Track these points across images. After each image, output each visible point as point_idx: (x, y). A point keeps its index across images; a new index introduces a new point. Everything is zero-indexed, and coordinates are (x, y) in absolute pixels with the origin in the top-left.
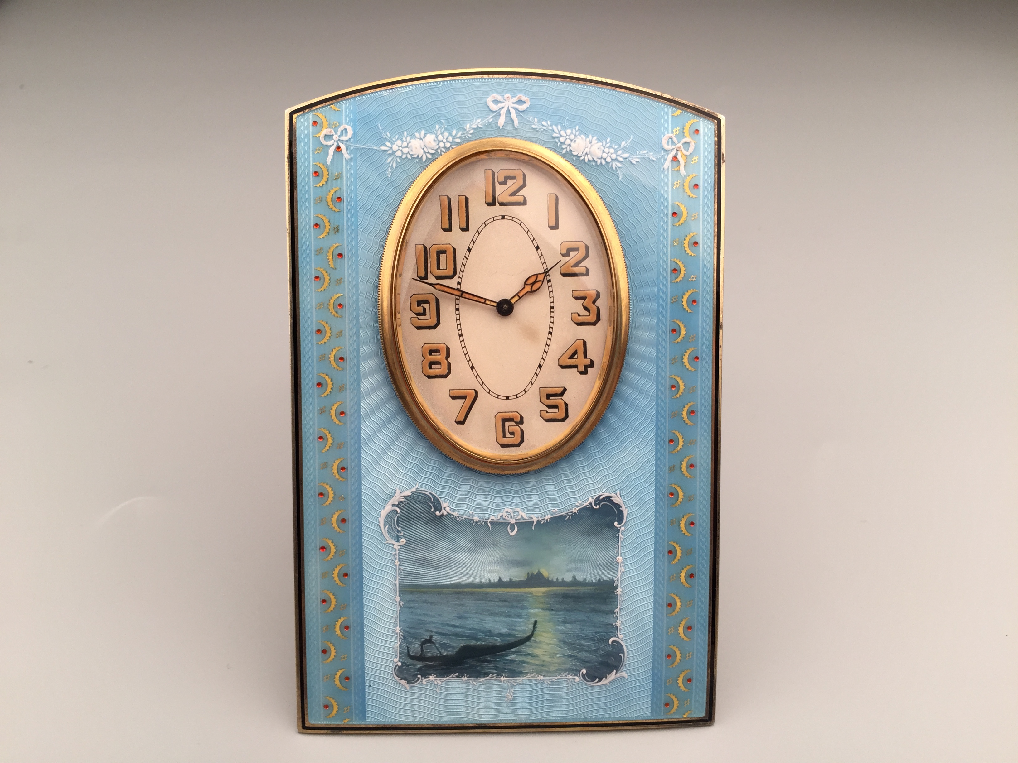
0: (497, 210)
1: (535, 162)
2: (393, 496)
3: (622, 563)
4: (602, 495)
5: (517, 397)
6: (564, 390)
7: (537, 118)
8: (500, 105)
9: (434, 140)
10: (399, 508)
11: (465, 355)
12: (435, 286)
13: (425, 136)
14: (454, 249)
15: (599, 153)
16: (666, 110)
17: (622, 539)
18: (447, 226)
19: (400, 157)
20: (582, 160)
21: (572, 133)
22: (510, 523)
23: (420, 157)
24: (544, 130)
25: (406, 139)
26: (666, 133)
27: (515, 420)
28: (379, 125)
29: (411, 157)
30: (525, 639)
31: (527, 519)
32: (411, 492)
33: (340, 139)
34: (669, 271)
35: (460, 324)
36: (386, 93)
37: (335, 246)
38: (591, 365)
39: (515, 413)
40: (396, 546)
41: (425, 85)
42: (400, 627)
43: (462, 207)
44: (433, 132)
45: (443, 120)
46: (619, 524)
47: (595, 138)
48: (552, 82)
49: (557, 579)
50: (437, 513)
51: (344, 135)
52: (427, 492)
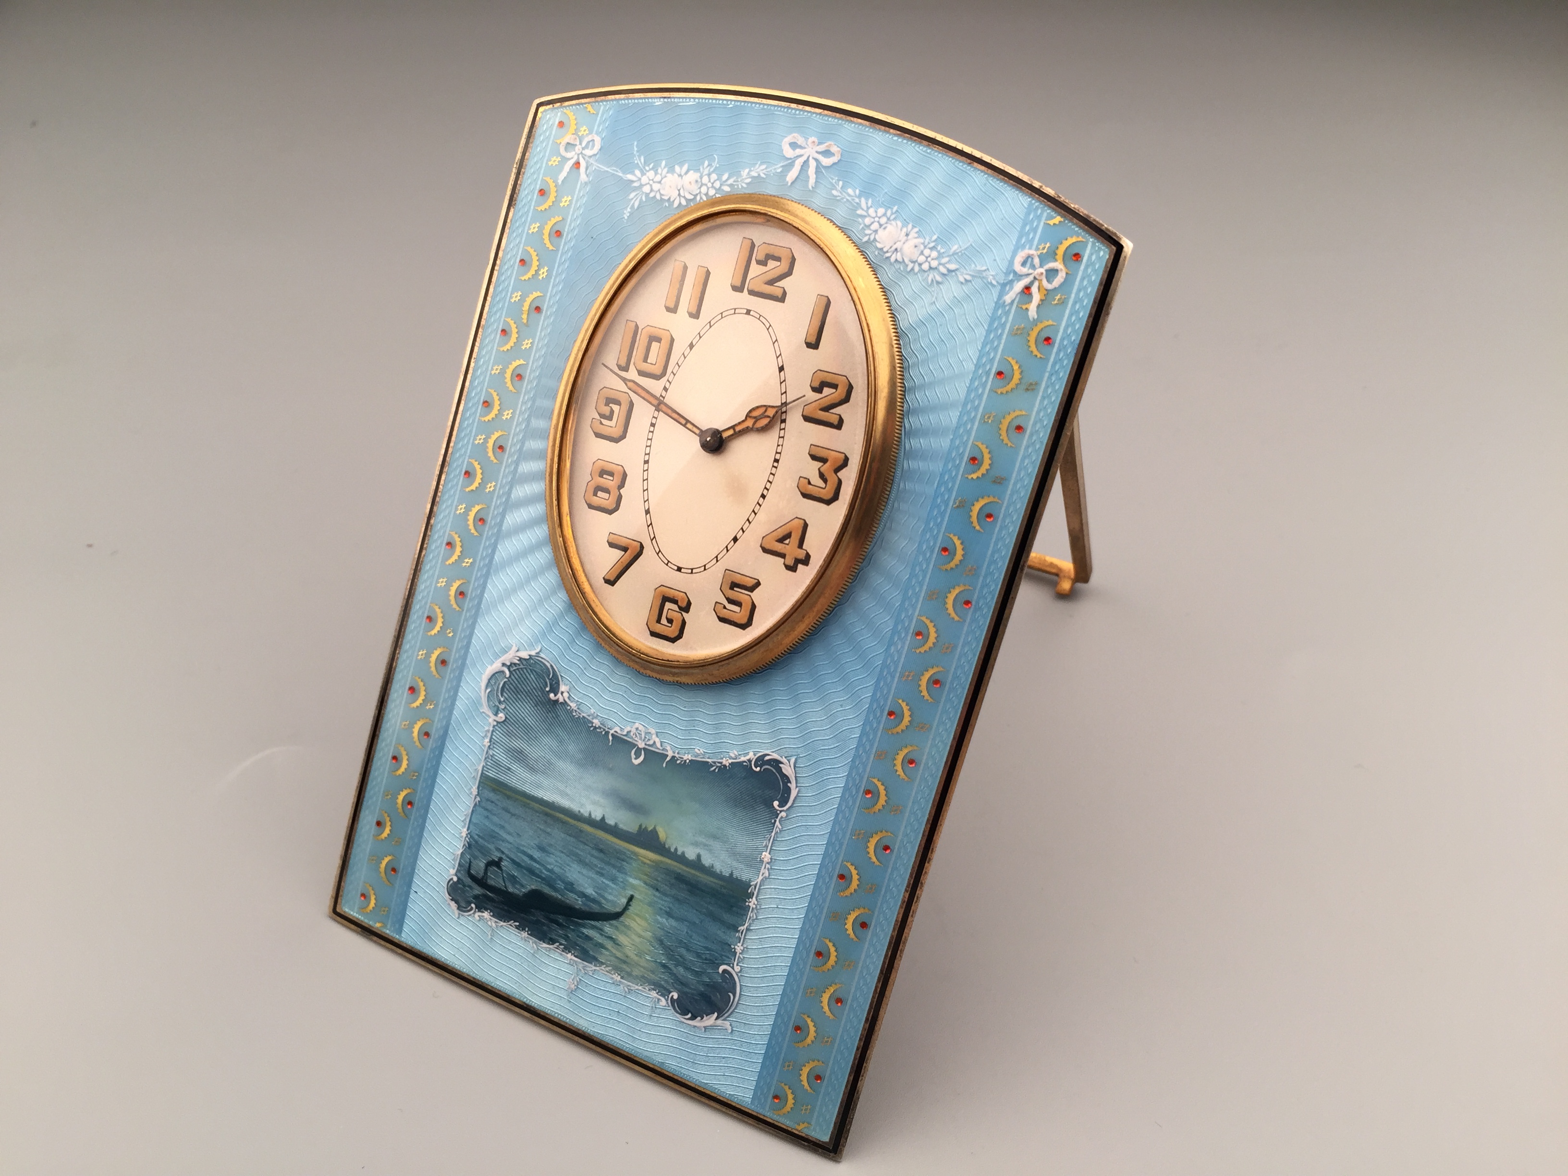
0: (745, 300)
2: (507, 652)
3: (768, 863)
4: (769, 755)
5: (692, 573)
6: (757, 583)
7: (842, 181)
8: (798, 151)
9: (697, 181)
10: (509, 670)
11: (644, 491)
12: (627, 383)
13: (686, 173)
14: (672, 340)
15: (914, 254)
16: (1039, 211)
17: (778, 829)
18: (672, 306)
19: (647, 195)
20: (885, 258)
21: (885, 215)
22: (636, 745)
23: (672, 200)
24: (847, 200)
25: (662, 171)
26: (1027, 247)
27: (679, 604)
28: (635, 143)
29: (661, 198)
30: (611, 914)
31: (659, 749)
32: (530, 655)
33: (583, 152)
34: (965, 459)
35: (650, 446)
36: (658, 103)
37: (536, 295)
38: (806, 561)
39: (682, 594)
40: (491, 719)
41: (711, 101)
42: (468, 830)
43: (699, 282)
44: (699, 169)
45: (717, 155)
46: (780, 806)
47: (916, 229)
48: (883, 134)
49: (676, 849)
51: (589, 148)
52: (548, 662)
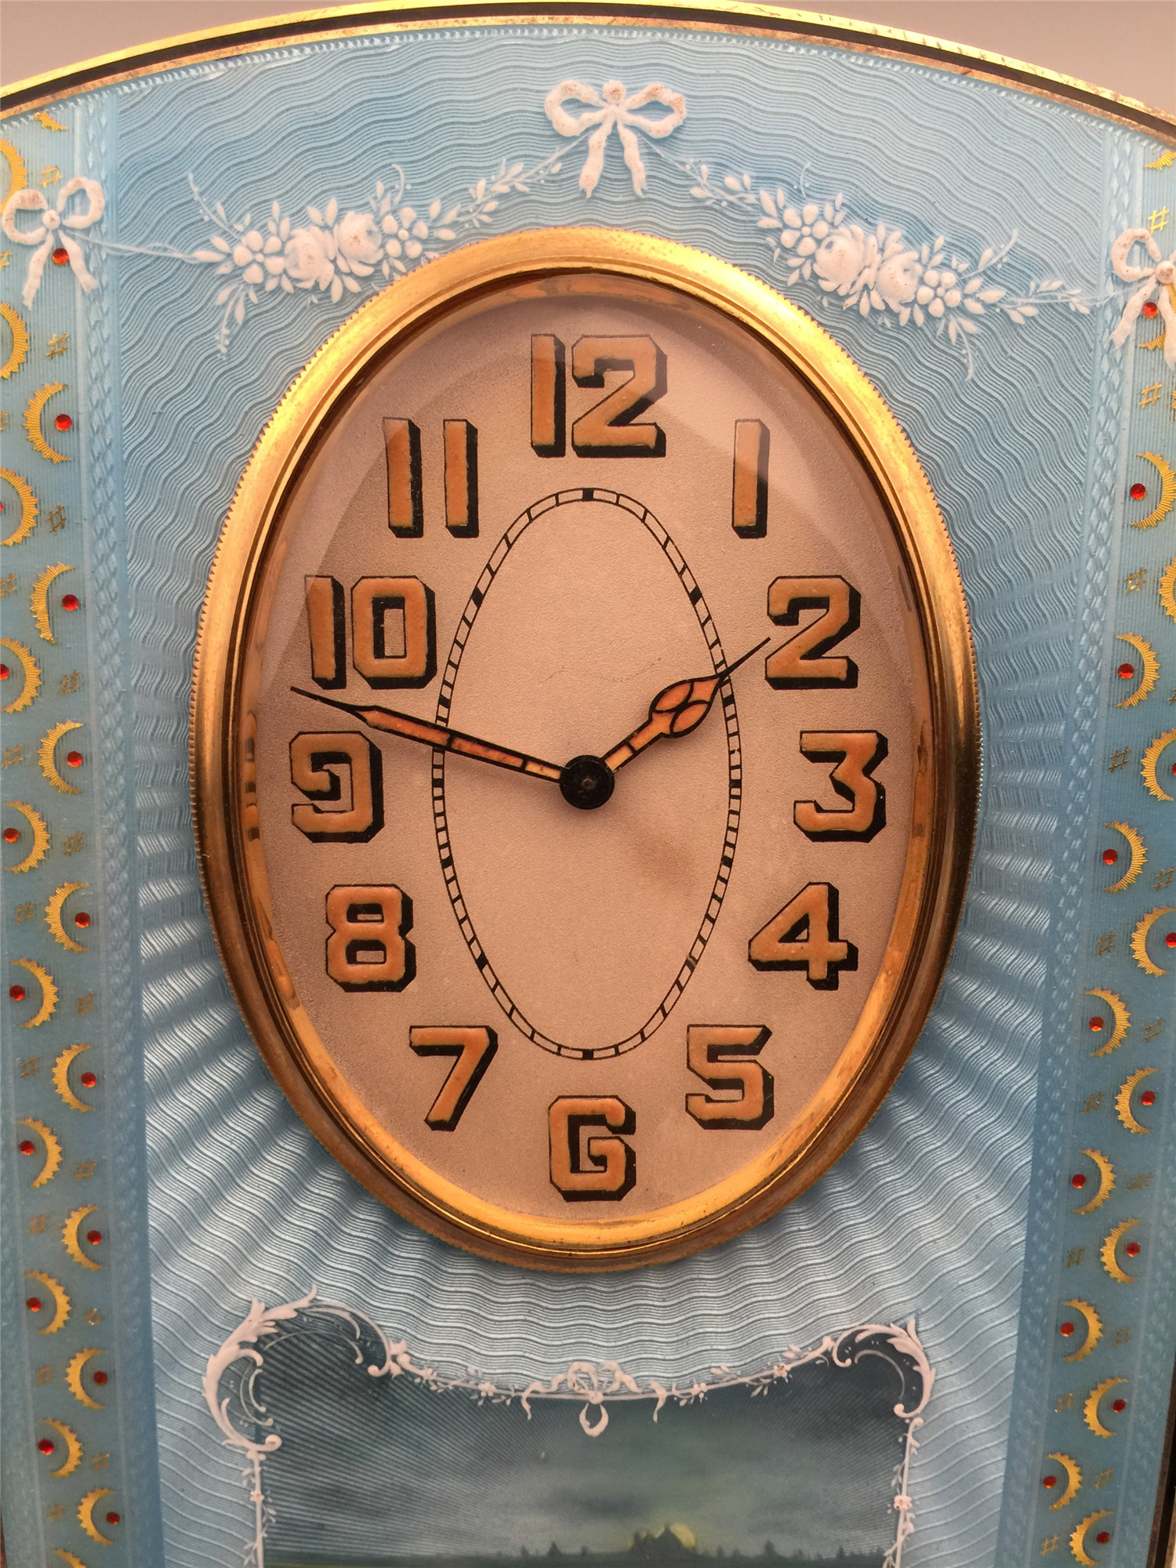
0: (572, 470)
1: (697, 311)
2: (244, 1318)
3: (909, 1511)
4: (862, 1331)
5: (618, 1053)
6: (762, 1032)
7: (707, 163)
8: (589, 117)
9: (370, 233)
10: (259, 1351)
11: (461, 922)
12: (366, 714)
13: (339, 219)
14: (430, 595)
15: (905, 285)
16: (1128, 146)
17: (913, 1450)
18: (407, 520)
19: (260, 288)
20: (850, 309)
21: (822, 215)
22: (586, 1401)
23: (323, 287)
24: (731, 204)
25: (278, 226)
26: (1125, 223)
27: (610, 1121)
28: (191, 177)
29: (295, 287)
31: (636, 1393)
32: (296, 1310)
33: (66, 223)
34: (1106, 674)
35: (445, 828)
36: (212, 73)
37: (56, 572)
38: (851, 961)
39: (609, 1100)
40: (253, 1452)
41: (341, 45)
43: (456, 457)
44: (367, 203)
45: (399, 163)
46: (906, 1411)
47: (897, 234)
48: (761, 44)
49: (720, 1552)
50: (373, 1370)
51: (78, 209)
52: (343, 1310)
